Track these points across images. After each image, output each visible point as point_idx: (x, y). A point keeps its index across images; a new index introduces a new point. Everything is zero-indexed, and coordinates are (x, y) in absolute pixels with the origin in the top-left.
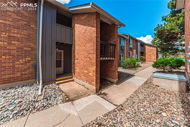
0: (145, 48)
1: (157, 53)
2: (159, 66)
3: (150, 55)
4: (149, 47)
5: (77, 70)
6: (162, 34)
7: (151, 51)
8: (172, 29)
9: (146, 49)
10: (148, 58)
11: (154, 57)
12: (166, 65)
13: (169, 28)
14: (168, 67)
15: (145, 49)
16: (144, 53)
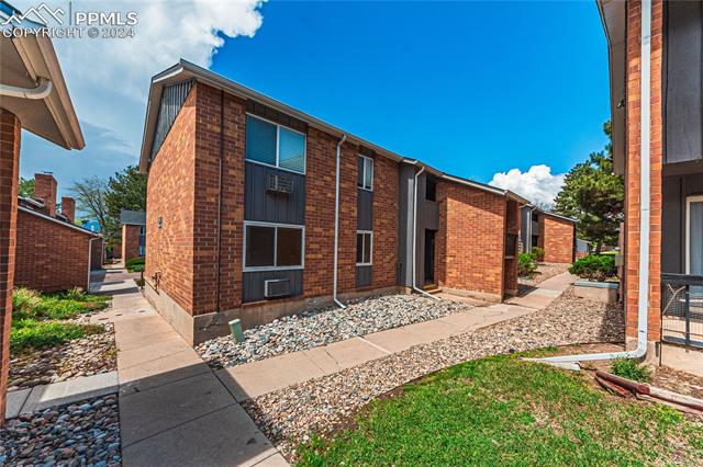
0: (543, 223)
1: (575, 240)
2: (582, 272)
3: (556, 245)
4: (555, 223)
5: (452, 273)
6: (588, 197)
7: (558, 233)
8: (612, 192)
9: (546, 228)
10: (551, 253)
11: (566, 251)
12: (595, 269)
13: (605, 187)
14: (598, 274)
15: (542, 226)
16: (539, 239)
